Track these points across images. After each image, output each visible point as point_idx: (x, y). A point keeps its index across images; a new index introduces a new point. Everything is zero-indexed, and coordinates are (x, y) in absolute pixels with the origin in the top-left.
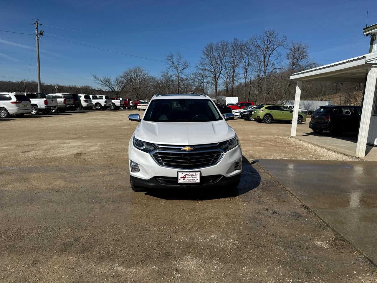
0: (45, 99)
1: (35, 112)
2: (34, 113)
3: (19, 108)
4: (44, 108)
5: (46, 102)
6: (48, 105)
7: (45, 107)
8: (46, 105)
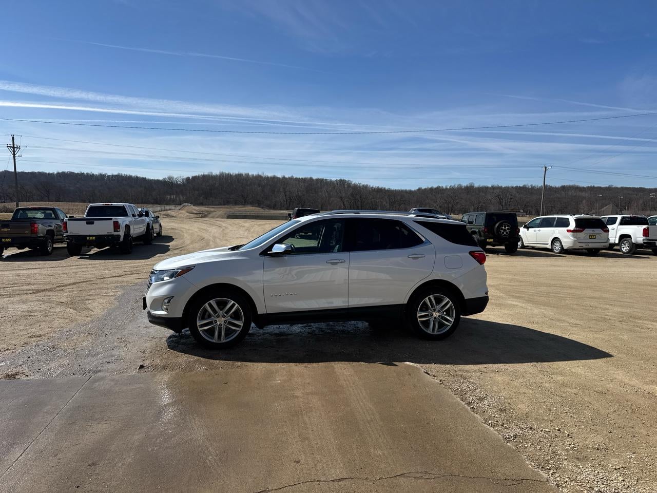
0: (645, 226)
1: (627, 248)
2: (626, 250)
3: (576, 239)
4: (642, 242)
5: (646, 233)
6: (650, 237)
7: (643, 240)
8: (644, 238)
